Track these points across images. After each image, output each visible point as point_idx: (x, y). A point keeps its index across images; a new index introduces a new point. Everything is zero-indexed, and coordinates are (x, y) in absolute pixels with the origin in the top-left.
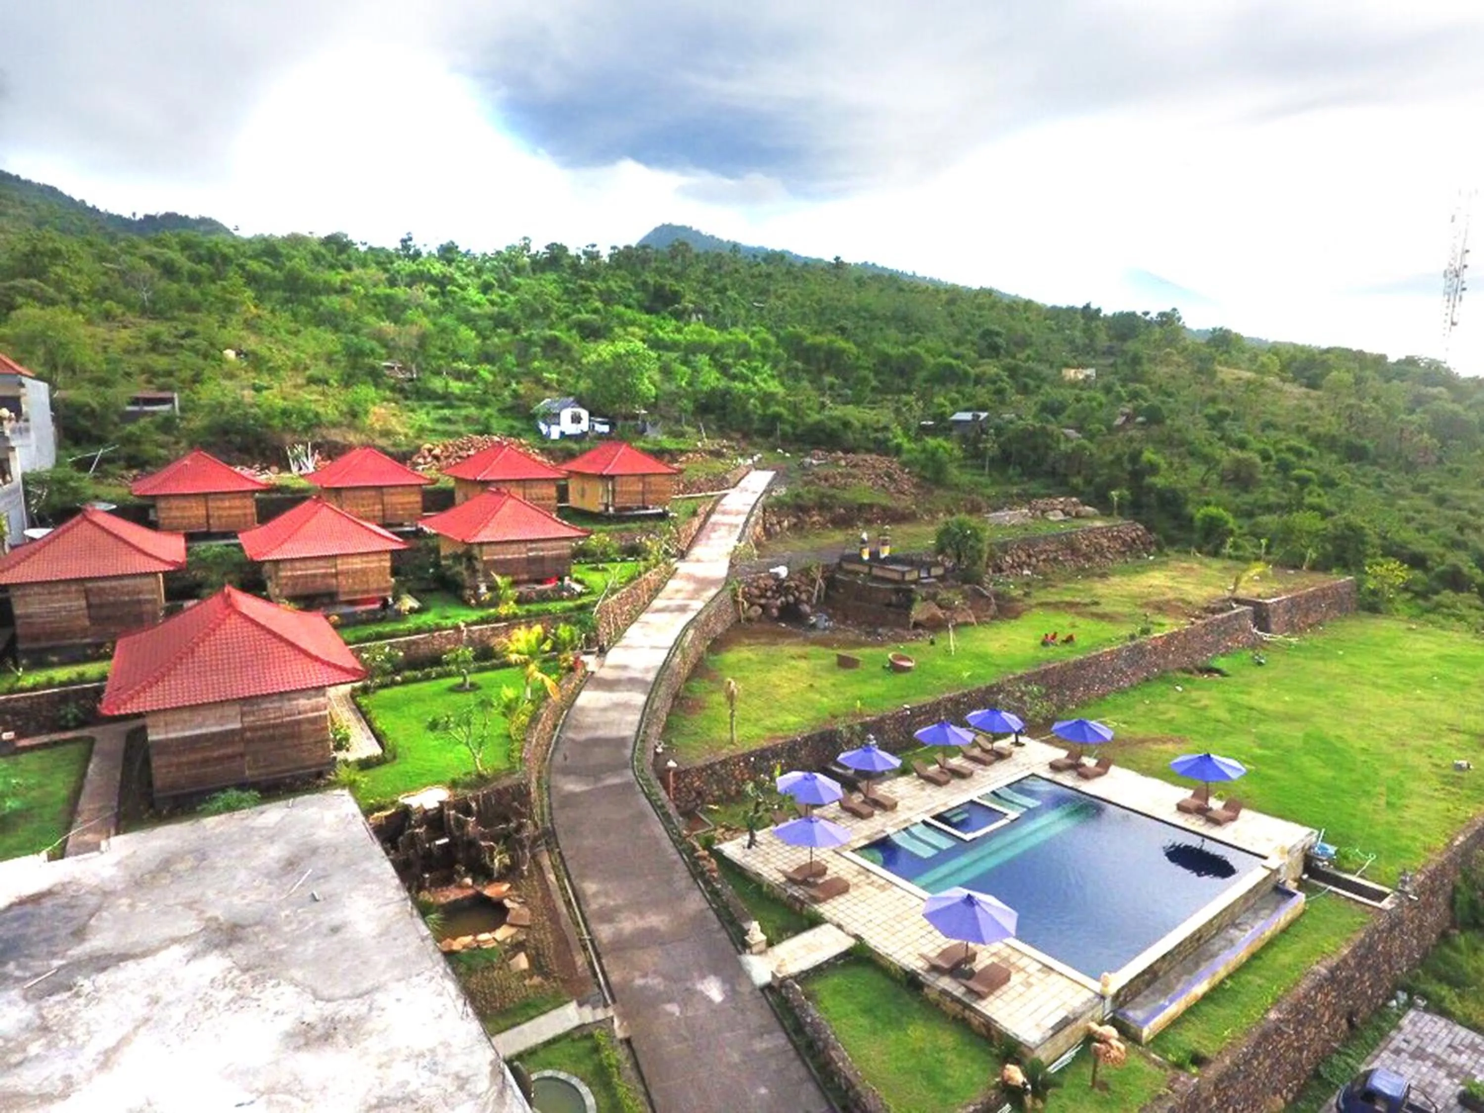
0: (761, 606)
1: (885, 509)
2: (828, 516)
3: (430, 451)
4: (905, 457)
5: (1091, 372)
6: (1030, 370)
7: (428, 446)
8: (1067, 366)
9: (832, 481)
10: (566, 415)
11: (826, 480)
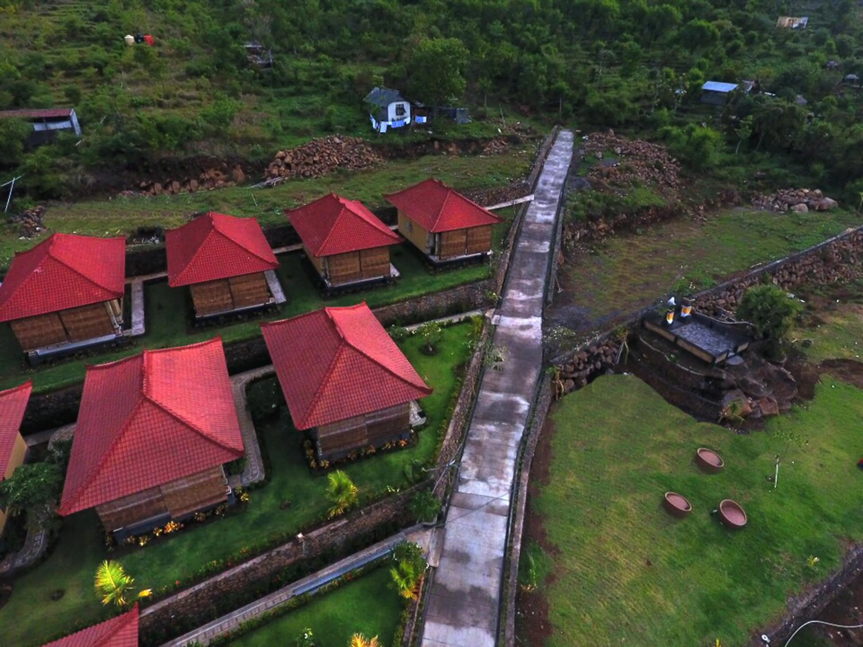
0: (573, 379)
1: (657, 209)
2: (612, 222)
3: (283, 158)
4: (673, 145)
5: (803, 20)
6: (755, 20)
7: (281, 153)
8: (784, 14)
9: (613, 178)
10: (392, 109)
11: (608, 177)
